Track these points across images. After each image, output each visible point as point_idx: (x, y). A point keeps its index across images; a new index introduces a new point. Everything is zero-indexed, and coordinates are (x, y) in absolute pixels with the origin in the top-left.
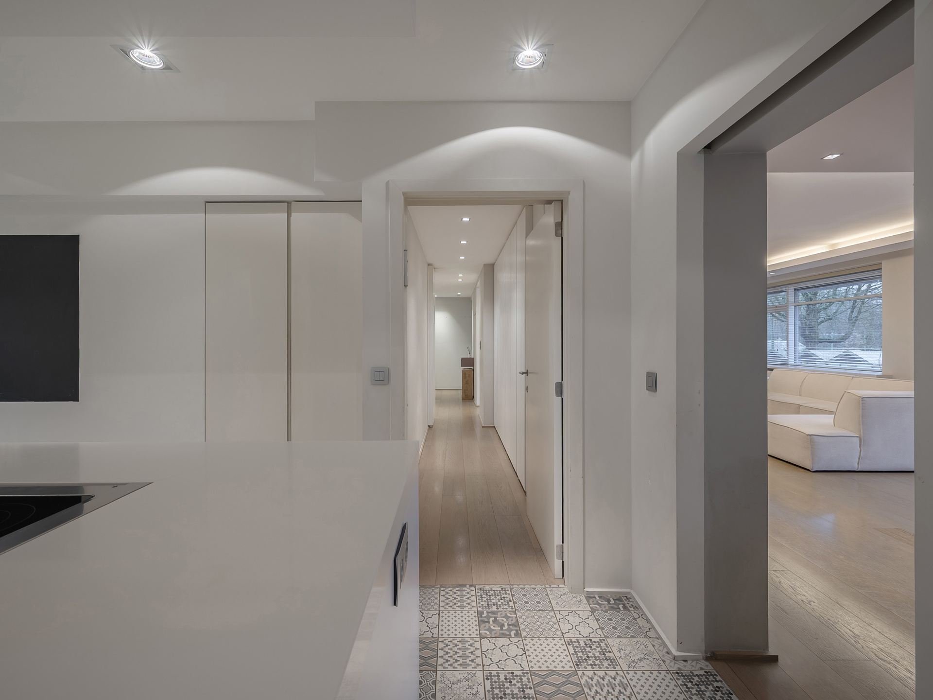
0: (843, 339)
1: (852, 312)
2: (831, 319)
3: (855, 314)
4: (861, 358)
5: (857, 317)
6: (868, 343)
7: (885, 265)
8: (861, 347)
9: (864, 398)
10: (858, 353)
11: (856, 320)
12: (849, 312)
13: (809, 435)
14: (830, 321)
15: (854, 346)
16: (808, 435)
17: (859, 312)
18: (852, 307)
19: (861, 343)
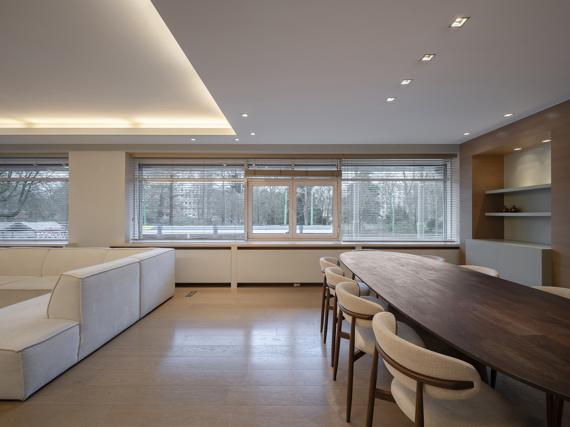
0: (15, 214)
1: (22, 196)
2: (6, 200)
3: (23, 198)
4: (30, 228)
5: (25, 200)
6: (30, 217)
7: (72, 155)
8: (26, 220)
9: (84, 278)
10: (25, 223)
11: (23, 203)
12: (19, 196)
13: (20, 351)
14: (4, 202)
15: (21, 219)
16: (18, 352)
17: (26, 197)
18: (22, 193)
19: (25, 217)
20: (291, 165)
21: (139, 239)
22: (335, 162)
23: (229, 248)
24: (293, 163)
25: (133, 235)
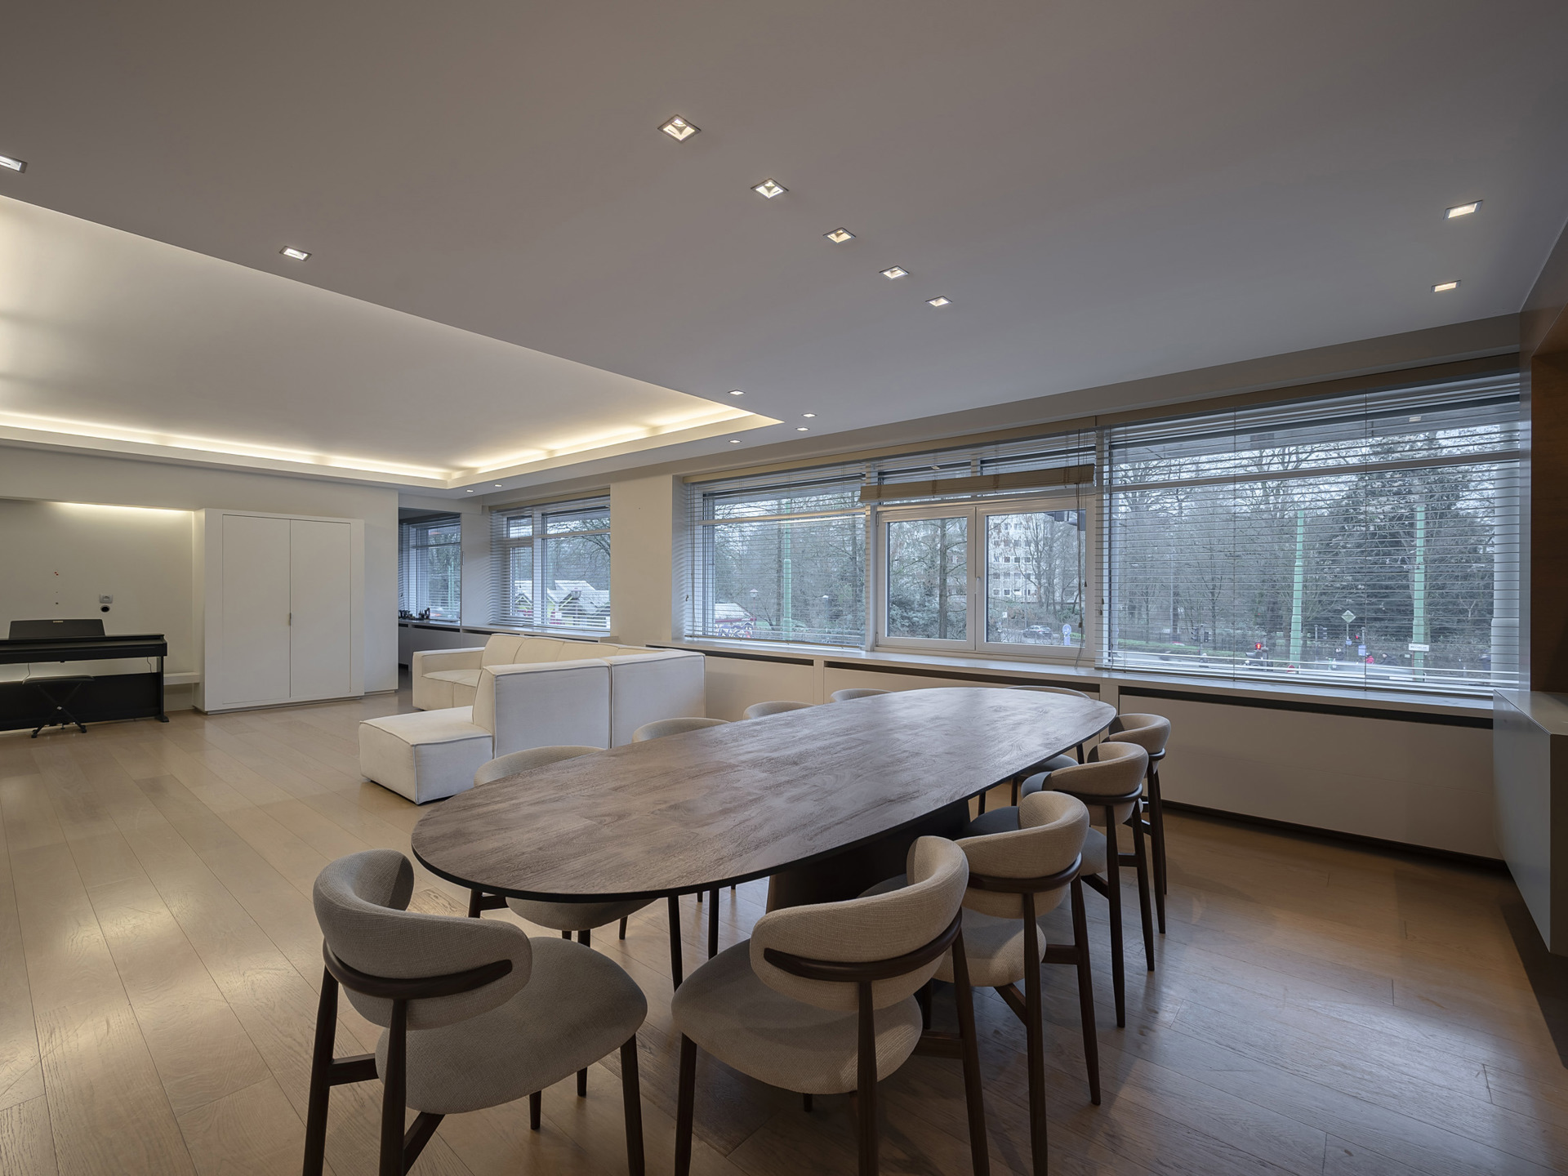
9: (498, 676)
13: (413, 746)
20: (969, 464)
21: (705, 636)
22: (1090, 440)
23: (810, 663)
24: (974, 457)
25: (691, 628)
